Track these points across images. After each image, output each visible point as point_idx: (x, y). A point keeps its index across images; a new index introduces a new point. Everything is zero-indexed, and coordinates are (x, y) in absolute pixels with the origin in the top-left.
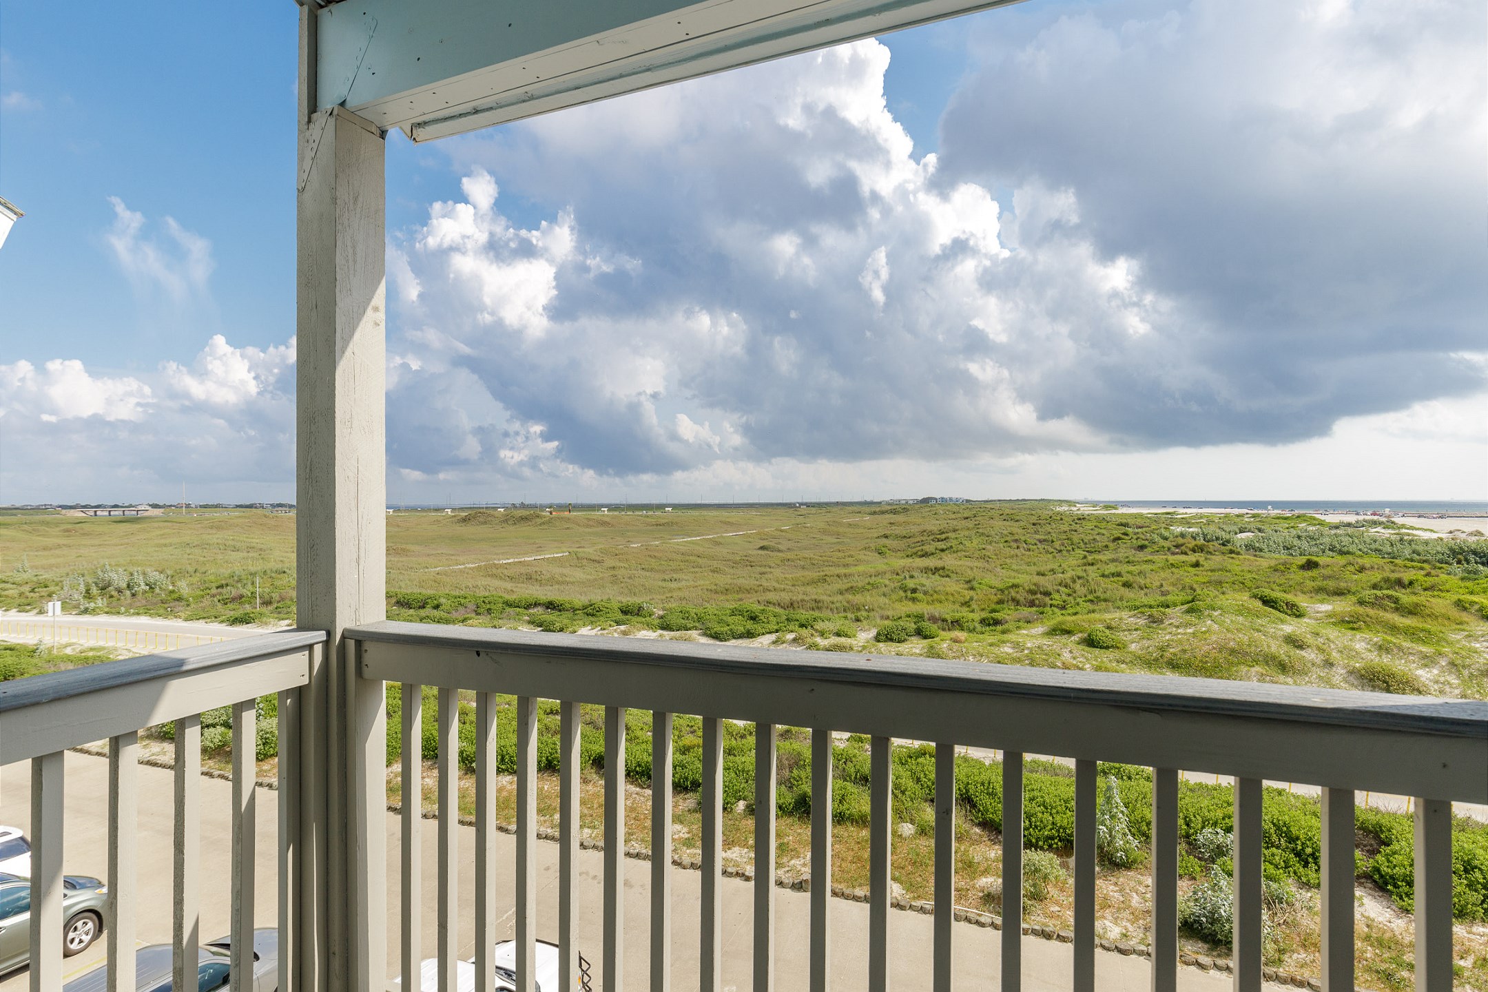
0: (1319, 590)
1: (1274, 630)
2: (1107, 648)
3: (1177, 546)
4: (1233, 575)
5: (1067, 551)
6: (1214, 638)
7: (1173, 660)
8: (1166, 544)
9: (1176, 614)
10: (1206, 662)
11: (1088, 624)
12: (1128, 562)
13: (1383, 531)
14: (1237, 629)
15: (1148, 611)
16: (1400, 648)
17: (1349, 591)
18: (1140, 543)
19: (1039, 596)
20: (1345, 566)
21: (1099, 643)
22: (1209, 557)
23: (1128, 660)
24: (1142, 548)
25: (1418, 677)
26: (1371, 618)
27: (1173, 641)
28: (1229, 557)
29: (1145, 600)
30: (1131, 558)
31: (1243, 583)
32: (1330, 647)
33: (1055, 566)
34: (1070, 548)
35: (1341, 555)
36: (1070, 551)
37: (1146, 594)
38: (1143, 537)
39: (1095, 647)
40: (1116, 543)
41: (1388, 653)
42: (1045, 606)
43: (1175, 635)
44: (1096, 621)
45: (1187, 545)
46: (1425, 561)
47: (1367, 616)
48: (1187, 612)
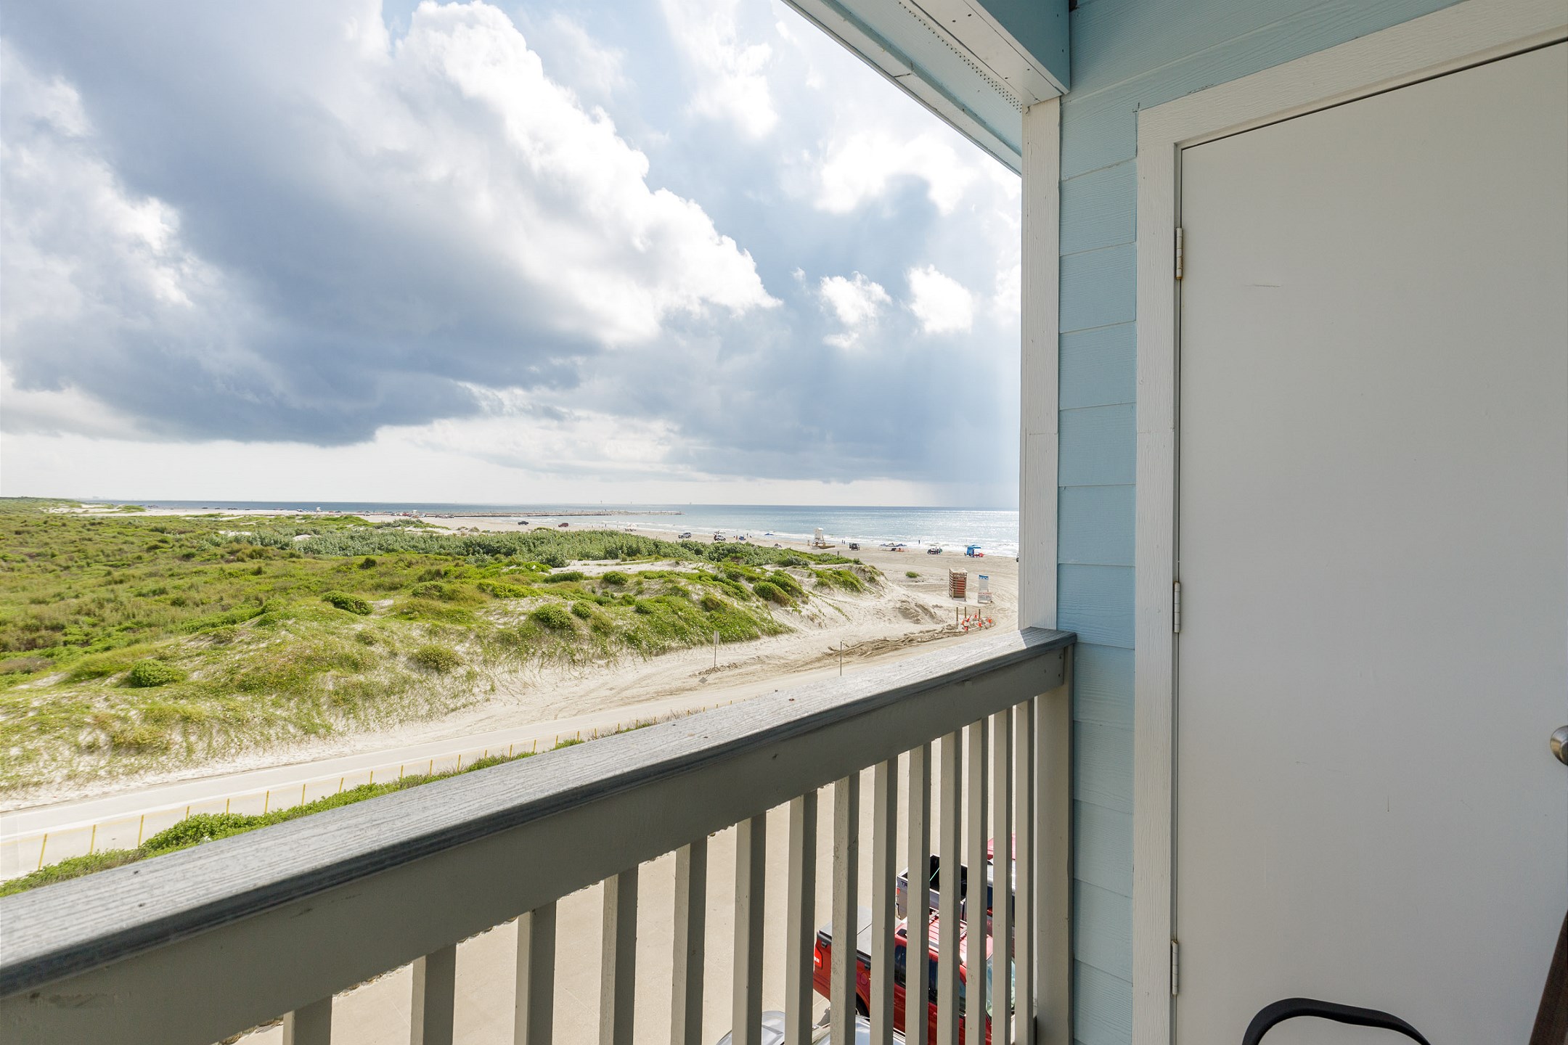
0: (378, 587)
1: (346, 631)
2: (160, 684)
3: (232, 553)
4: (297, 579)
5: (78, 567)
6: (289, 649)
7: (245, 682)
8: (219, 551)
9: (246, 629)
10: (282, 676)
11: (131, 658)
12: (172, 575)
13: (414, 529)
14: (312, 636)
15: (213, 631)
16: (444, 630)
17: (402, 586)
18: (185, 551)
19: (43, 632)
20: (396, 563)
21: (149, 679)
22: (269, 562)
23: (188, 694)
24: (188, 557)
25: (457, 652)
26: (423, 607)
27: (244, 660)
28: (289, 561)
29: (207, 618)
30: (176, 570)
31: (308, 588)
32: (393, 638)
33: (62, 588)
34: (83, 563)
35: (388, 552)
36: (82, 567)
37: (203, 611)
38: (189, 544)
39: (141, 685)
40: (152, 553)
41: (436, 636)
42: (55, 644)
43: (246, 653)
44: (144, 654)
45: (243, 550)
46: (448, 554)
47: (421, 606)
48: (259, 625)
